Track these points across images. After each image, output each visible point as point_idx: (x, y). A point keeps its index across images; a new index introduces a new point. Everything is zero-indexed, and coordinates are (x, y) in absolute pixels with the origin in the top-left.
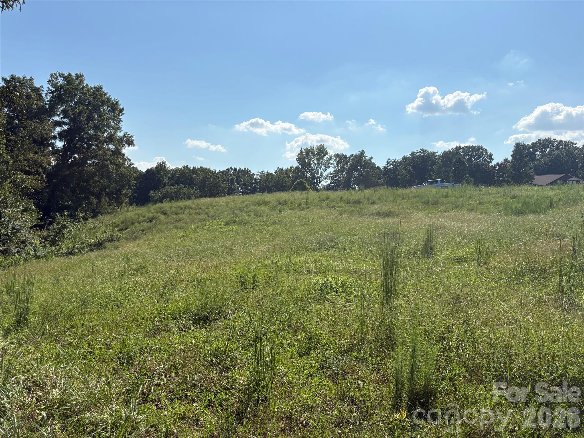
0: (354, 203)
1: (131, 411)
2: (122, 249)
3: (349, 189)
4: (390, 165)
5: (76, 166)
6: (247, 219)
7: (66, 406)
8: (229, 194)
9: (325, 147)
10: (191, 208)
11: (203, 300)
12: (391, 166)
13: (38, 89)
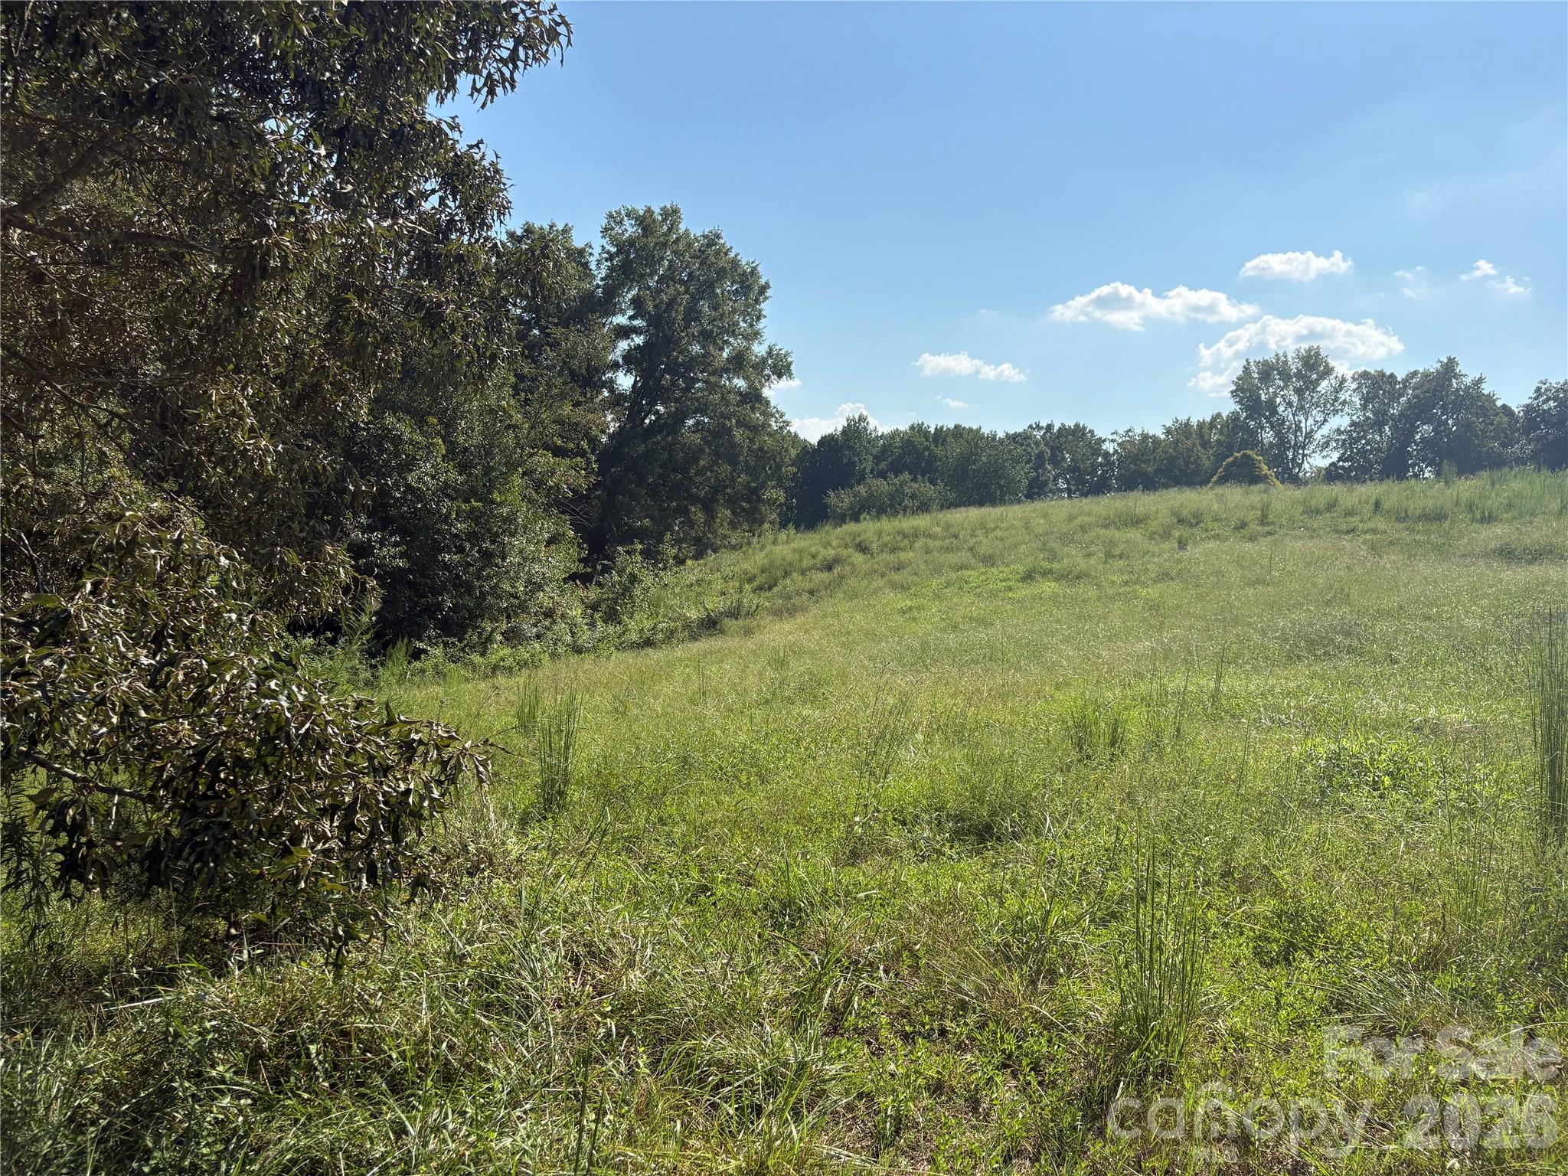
0: (1419, 519)
1: (808, 1049)
2: (765, 637)
3: (1401, 476)
4: (1545, 402)
5: (660, 432)
6: (1083, 564)
7: (659, 1014)
8: (1030, 496)
9: (1323, 353)
10: (930, 536)
11: (975, 780)
12: (1552, 404)
13: (581, 252)
